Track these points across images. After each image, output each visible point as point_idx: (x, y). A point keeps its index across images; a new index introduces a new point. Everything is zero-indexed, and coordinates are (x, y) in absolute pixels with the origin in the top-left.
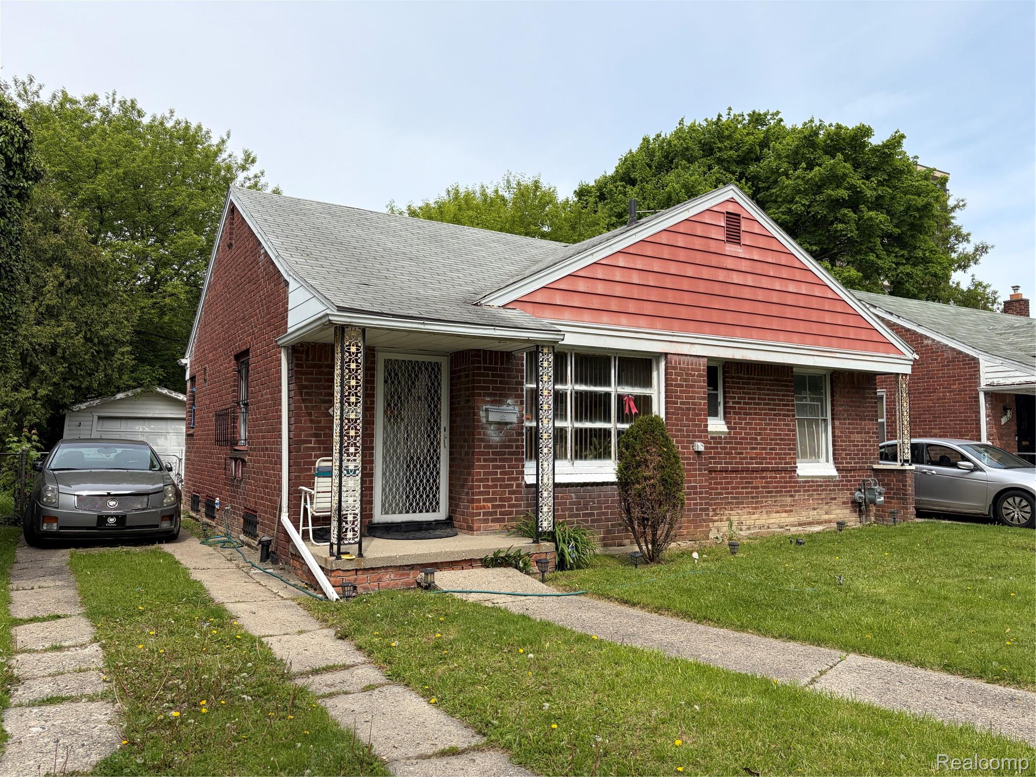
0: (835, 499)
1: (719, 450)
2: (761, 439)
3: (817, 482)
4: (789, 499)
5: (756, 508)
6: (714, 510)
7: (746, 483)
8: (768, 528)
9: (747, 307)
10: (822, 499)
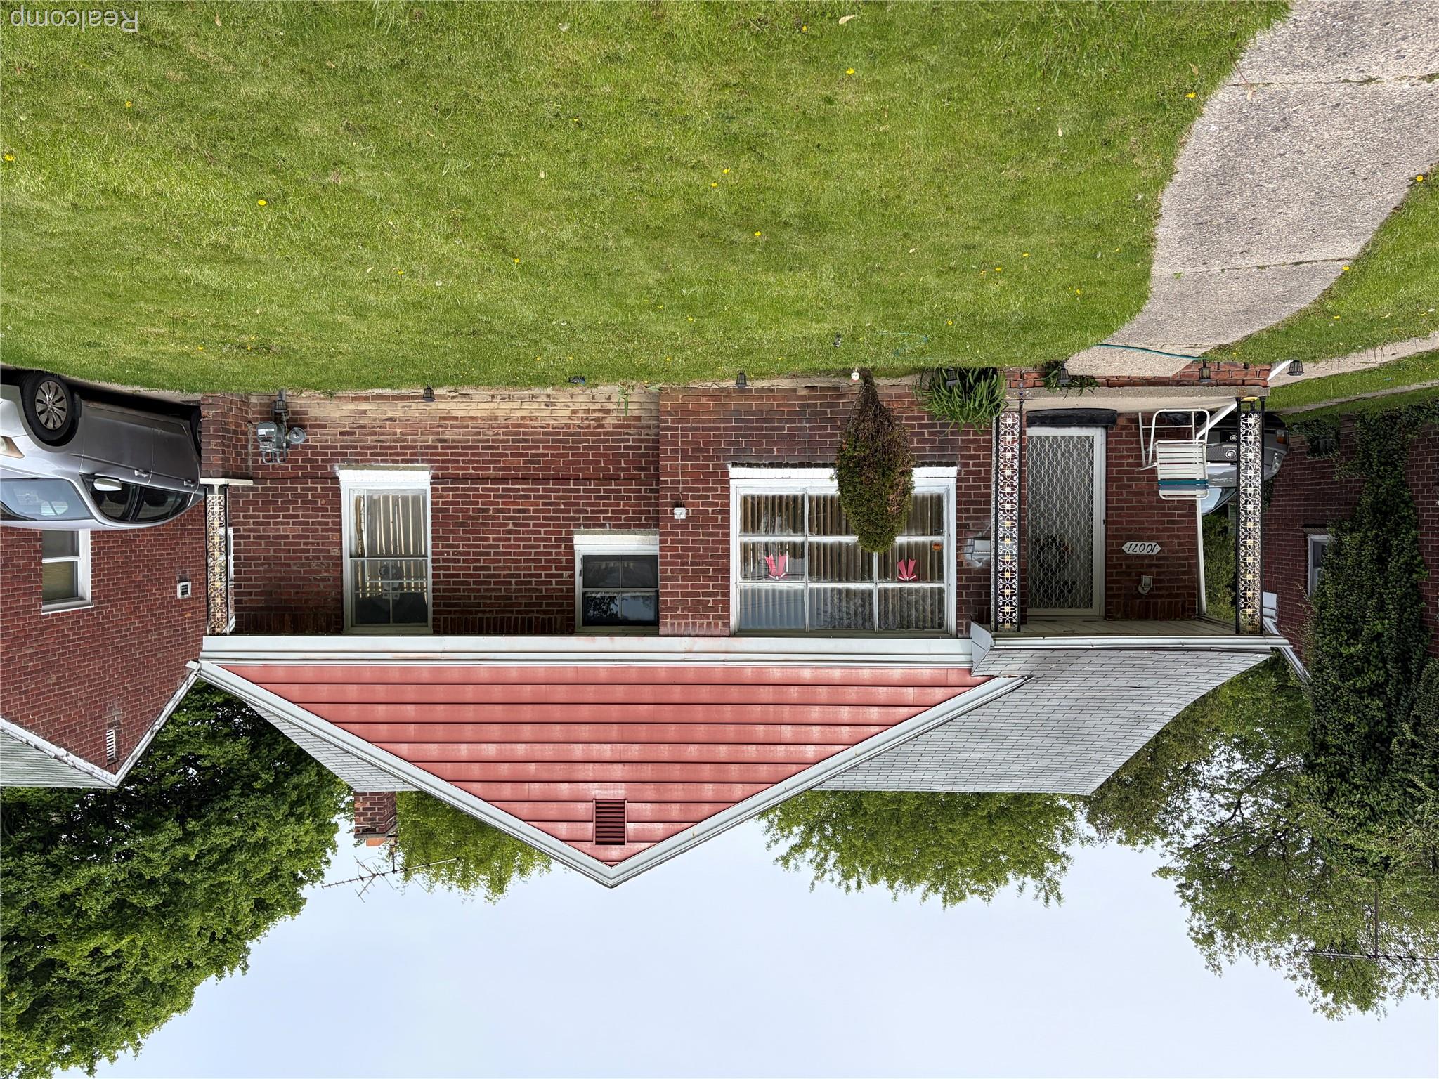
0: (342, 434)
1: (589, 509)
2: (508, 524)
3: (383, 461)
4: (448, 435)
5: (519, 426)
6: (602, 426)
7: (539, 462)
8: (493, 396)
9: (585, 712)
10: (374, 434)
